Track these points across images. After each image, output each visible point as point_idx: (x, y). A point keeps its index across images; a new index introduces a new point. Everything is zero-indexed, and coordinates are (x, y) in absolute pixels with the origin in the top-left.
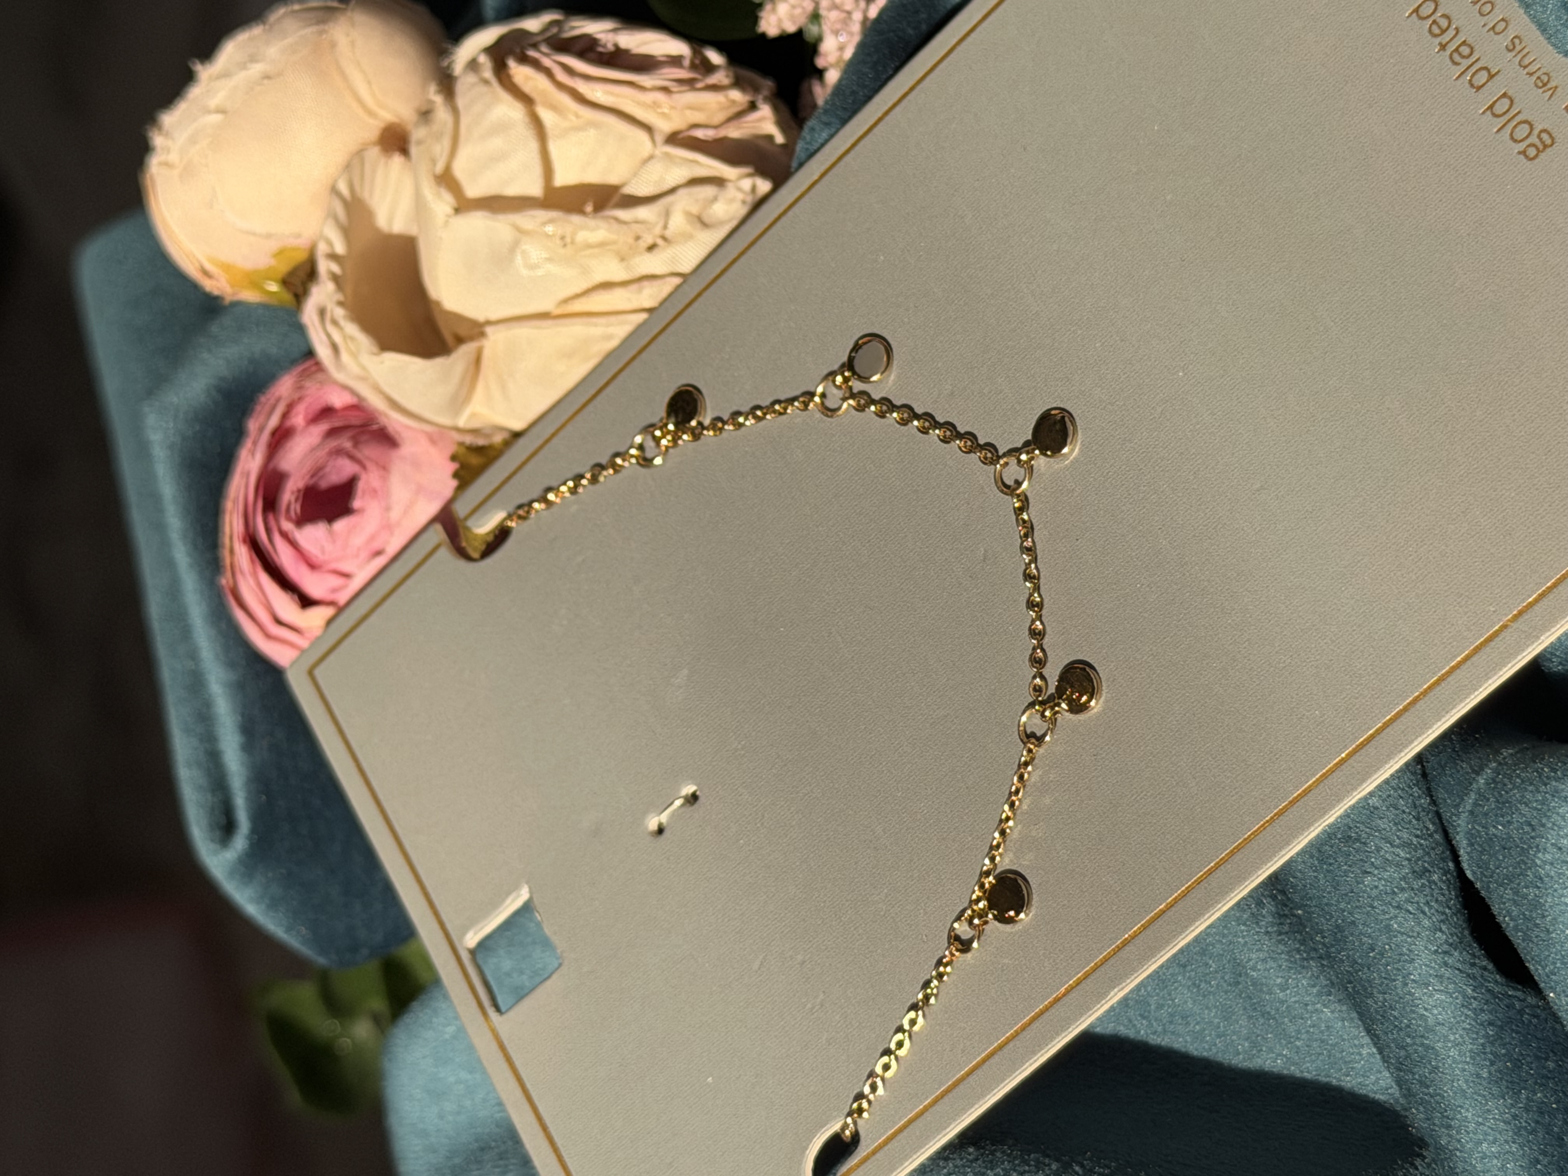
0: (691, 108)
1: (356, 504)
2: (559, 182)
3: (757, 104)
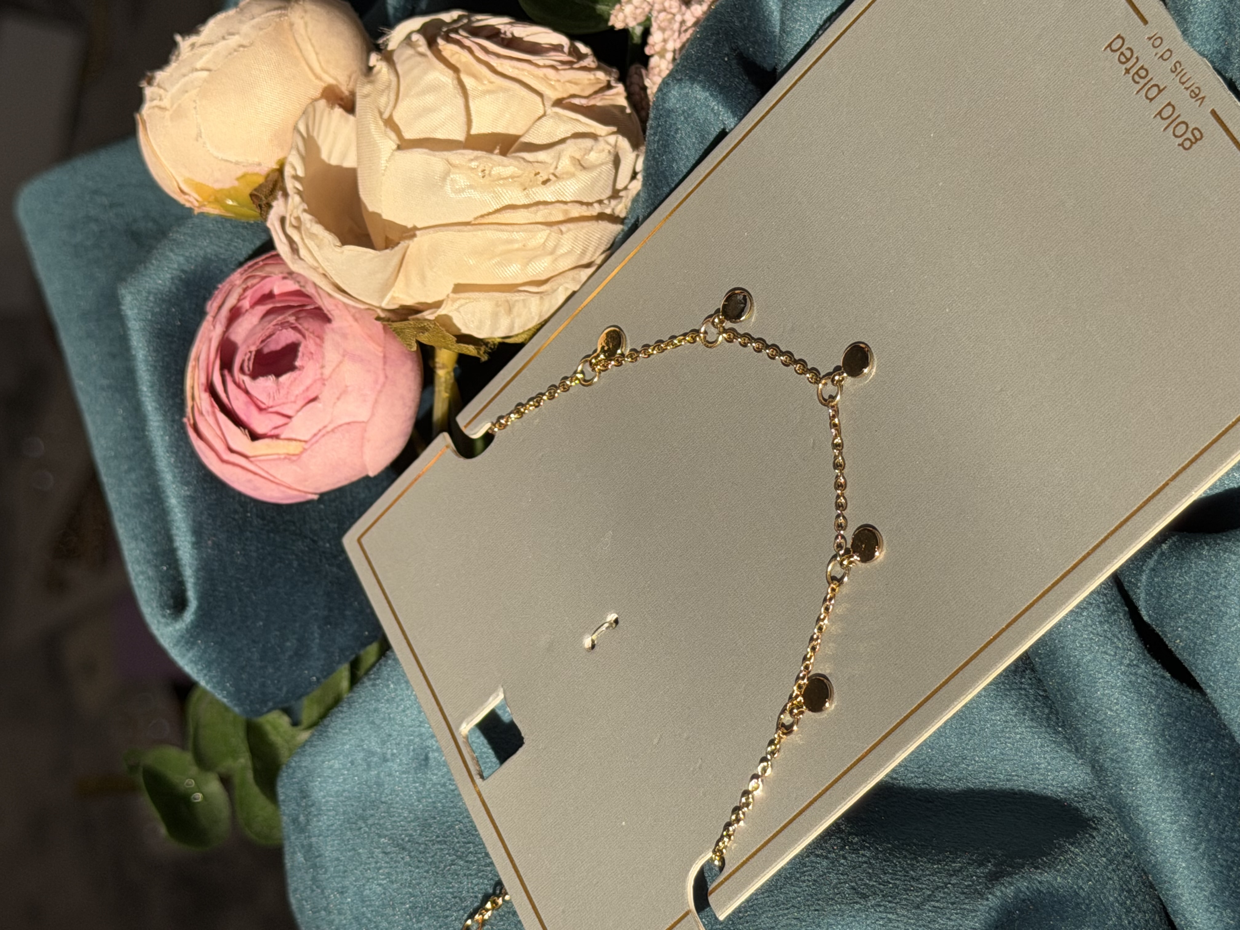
0: (570, 82)
1: (298, 363)
2: (474, 131)
3: (613, 83)
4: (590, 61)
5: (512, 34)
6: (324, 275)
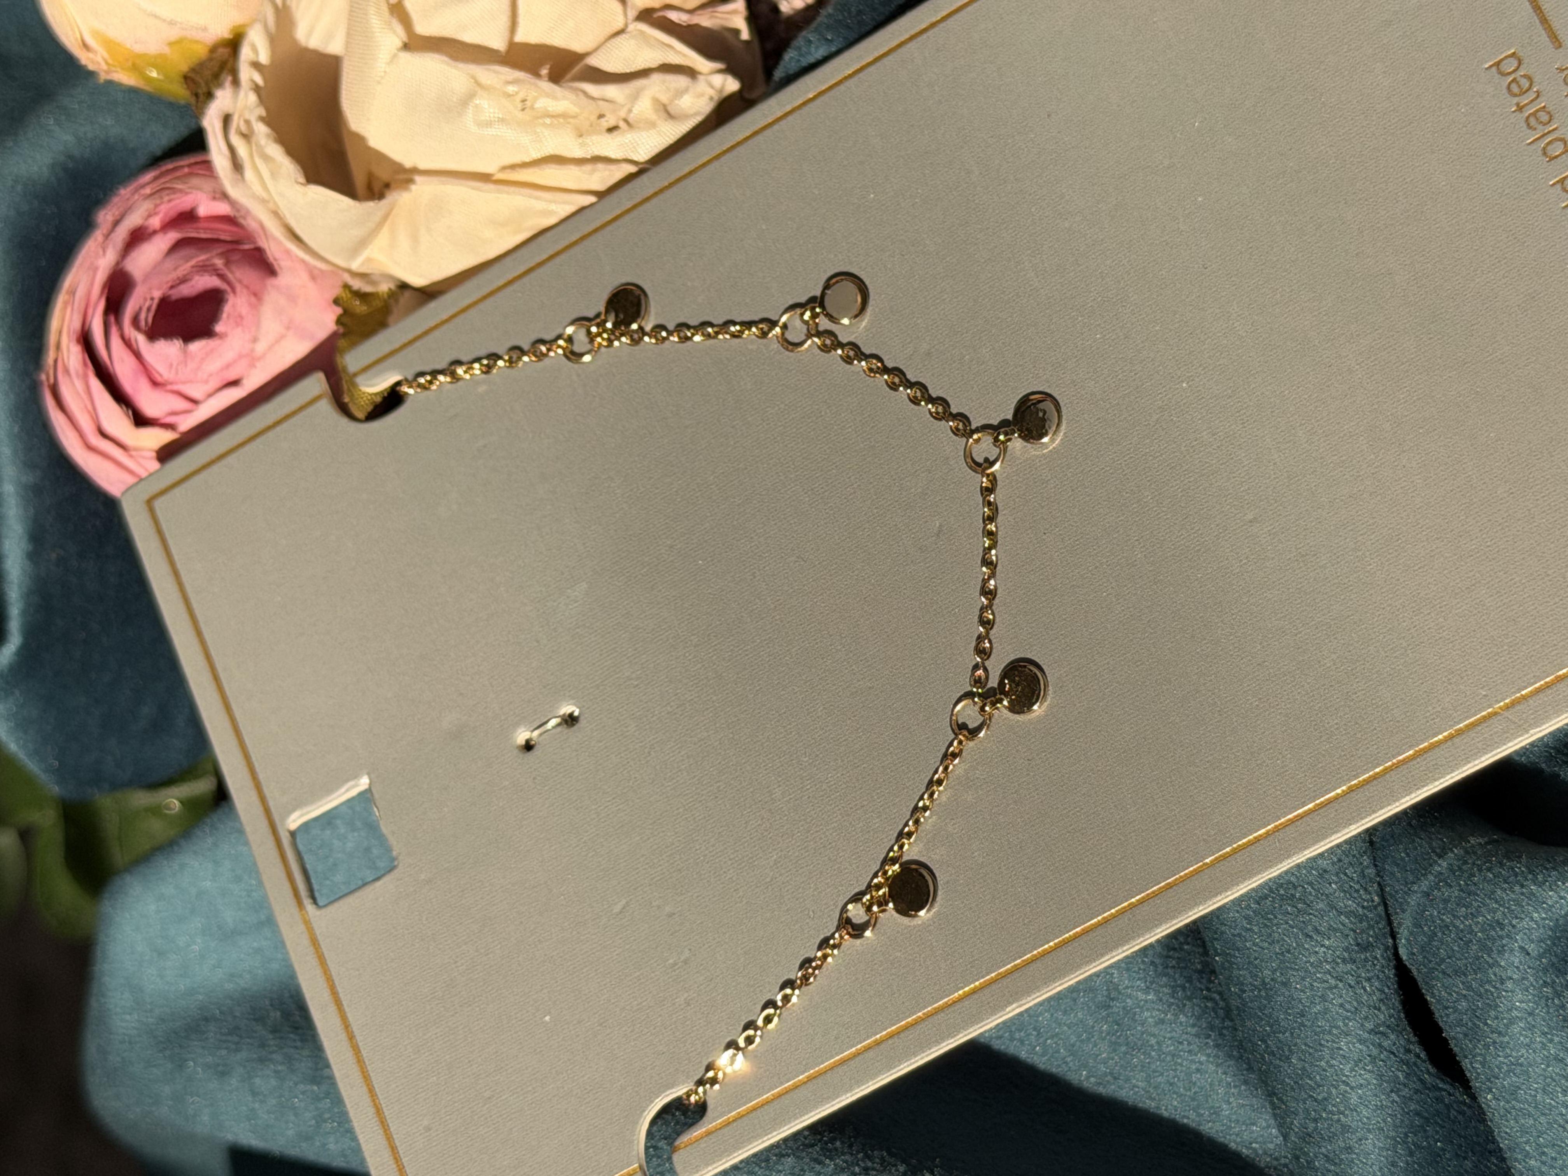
1: (219, 328)
2: (519, 38)
6: (276, 214)
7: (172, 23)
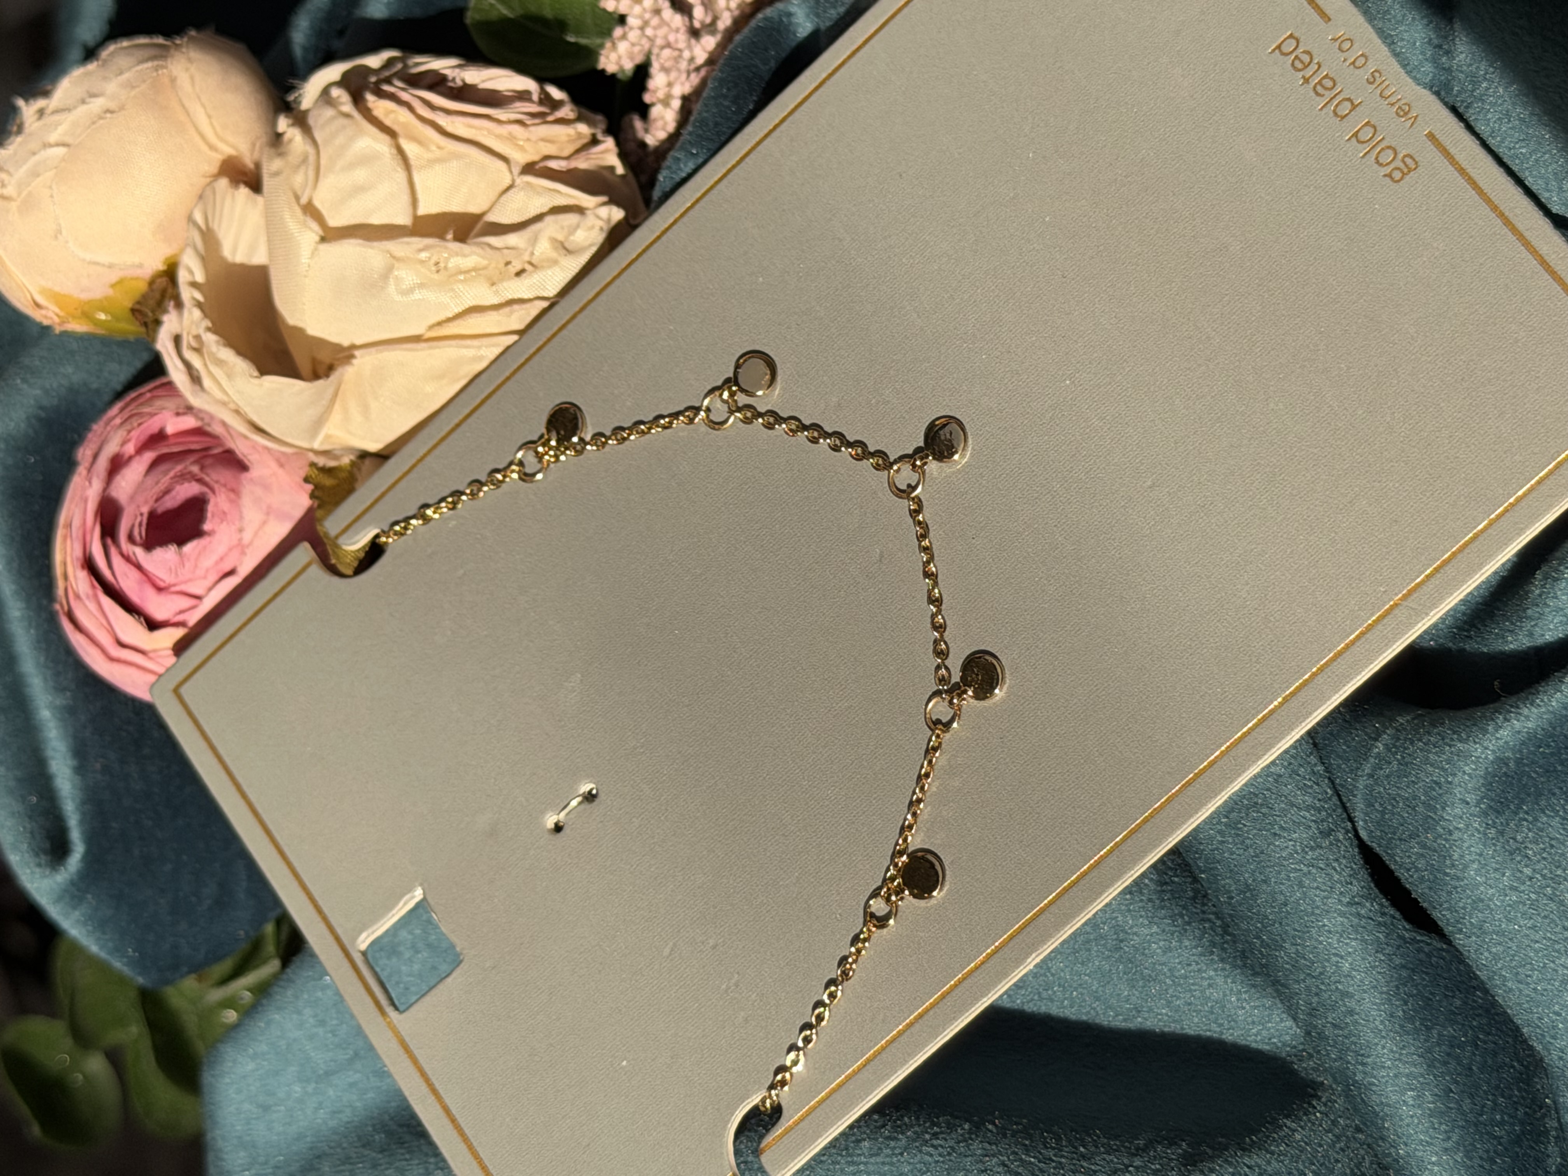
0: (543, 140)
1: (206, 527)
2: (422, 211)
3: (600, 137)
4: (567, 111)
5: (463, 81)
6: (237, 412)
7: (111, 266)
